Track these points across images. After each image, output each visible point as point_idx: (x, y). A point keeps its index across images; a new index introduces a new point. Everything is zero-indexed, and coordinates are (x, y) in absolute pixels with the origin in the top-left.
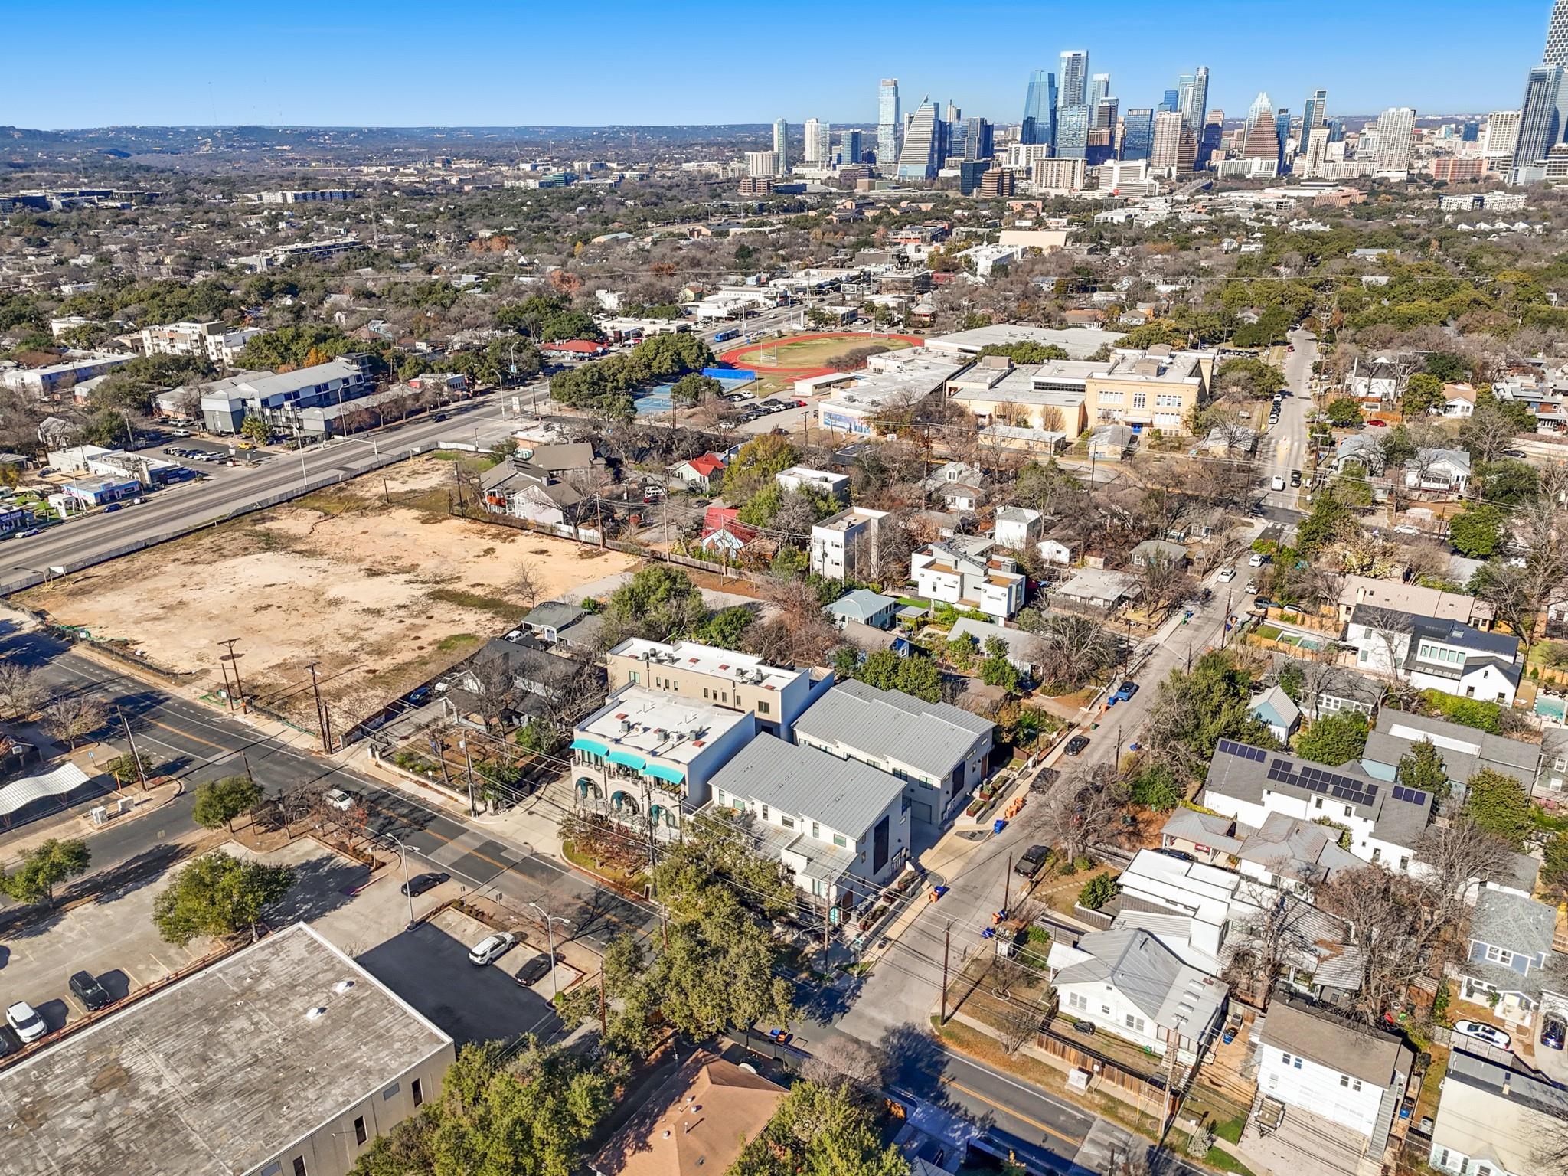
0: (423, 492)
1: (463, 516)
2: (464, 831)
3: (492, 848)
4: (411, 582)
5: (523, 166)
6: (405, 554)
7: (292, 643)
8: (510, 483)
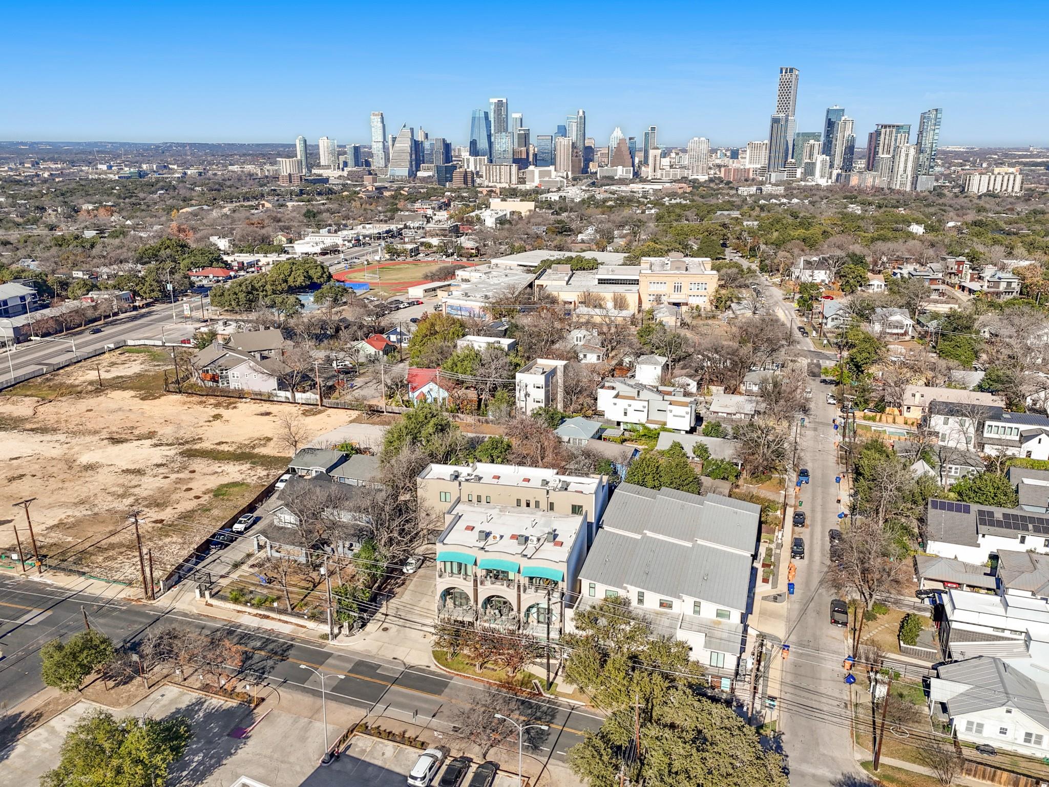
0: (130, 377)
1: (180, 392)
2: (329, 655)
3: (364, 667)
4: (156, 445)
5: (100, 166)
6: (138, 424)
7: (62, 505)
8: (221, 362)
